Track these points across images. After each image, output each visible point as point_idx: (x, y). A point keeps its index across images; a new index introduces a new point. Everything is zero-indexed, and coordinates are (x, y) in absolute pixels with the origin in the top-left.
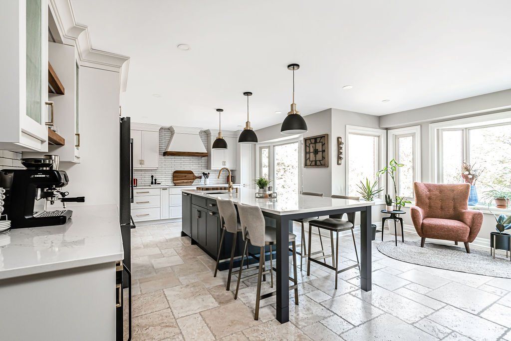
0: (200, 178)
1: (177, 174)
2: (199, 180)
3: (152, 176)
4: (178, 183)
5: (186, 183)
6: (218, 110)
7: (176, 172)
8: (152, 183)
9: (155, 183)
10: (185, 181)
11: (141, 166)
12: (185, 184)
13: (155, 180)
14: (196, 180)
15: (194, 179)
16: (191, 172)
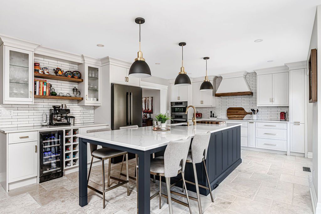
0: (251, 114)
1: (230, 110)
2: (250, 115)
3: (211, 112)
4: (231, 117)
5: (237, 117)
6: (205, 58)
7: (229, 109)
8: (211, 117)
9: (213, 117)
10: (236, 116)
11: (201, 105)
12: (236, 119)
13: (213, 114)
14: (247, 115)
15: (244, 115)
16: (242, 109)
